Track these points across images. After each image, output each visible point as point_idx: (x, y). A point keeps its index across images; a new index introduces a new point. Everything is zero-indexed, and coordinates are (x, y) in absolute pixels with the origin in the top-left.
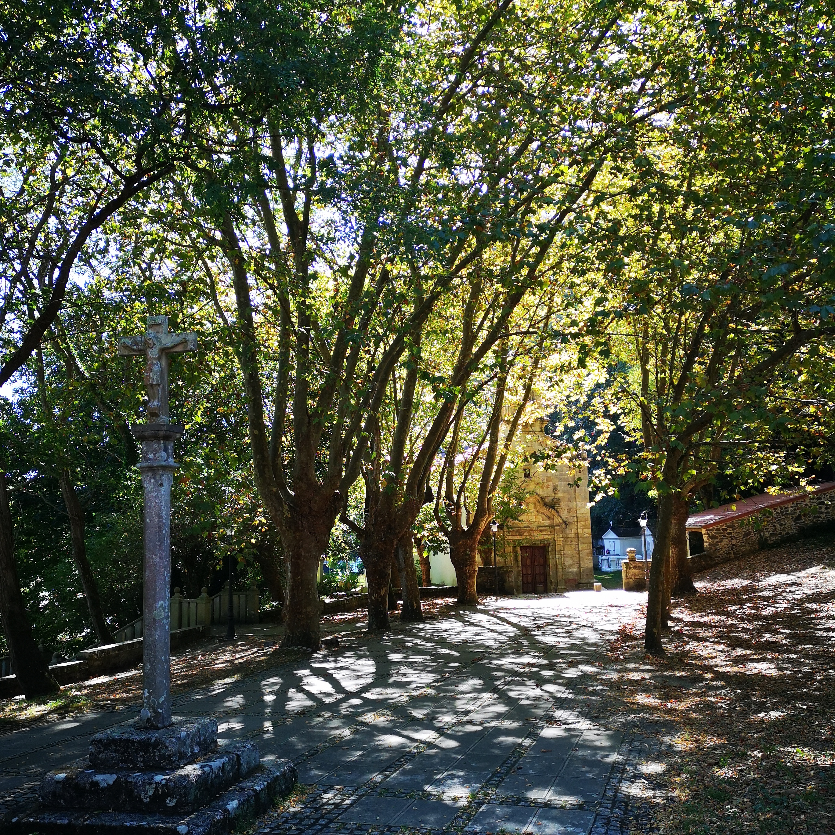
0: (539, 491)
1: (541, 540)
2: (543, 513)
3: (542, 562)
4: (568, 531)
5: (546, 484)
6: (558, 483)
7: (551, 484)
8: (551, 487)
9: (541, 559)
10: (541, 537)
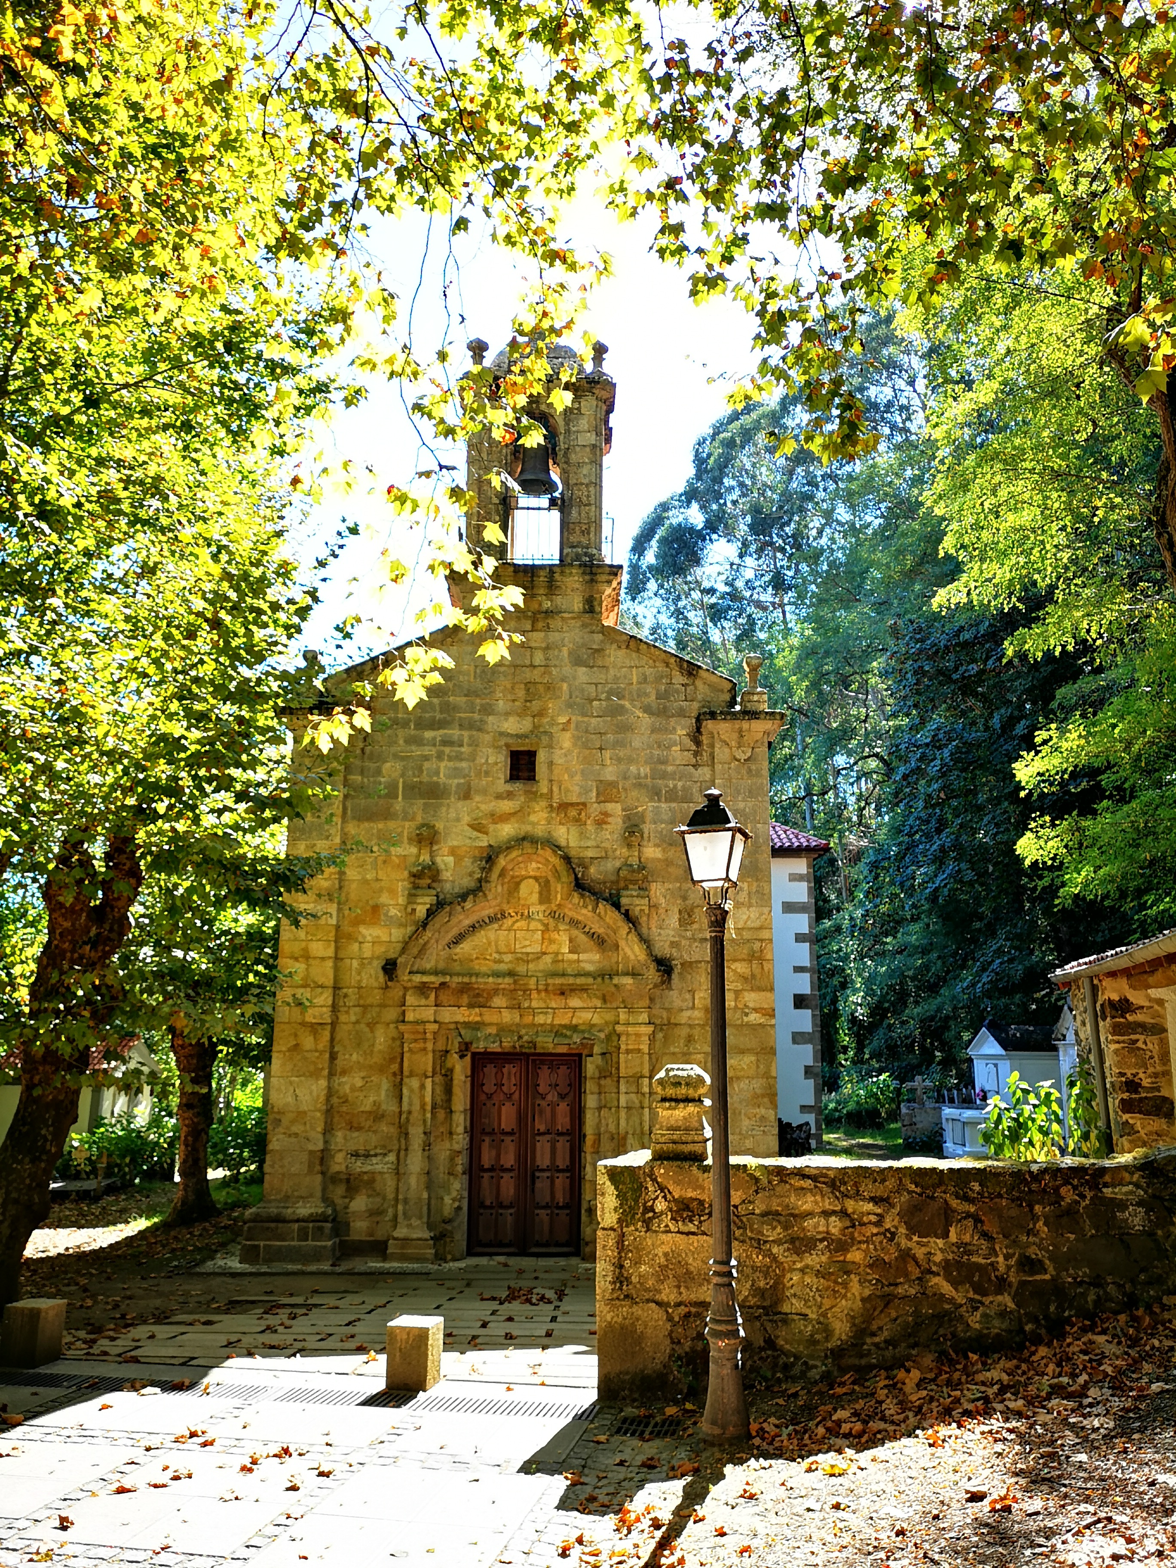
0: (565, 835)
1: (558, 1032)
2: (574, 923)
3: (563, 1121)
4: (675, 997)
5: (595, 809)
6: (647, 807)
7: (615, 808)
8: (617, 823)
9: (563, 1108)
10: (563, 1019)
